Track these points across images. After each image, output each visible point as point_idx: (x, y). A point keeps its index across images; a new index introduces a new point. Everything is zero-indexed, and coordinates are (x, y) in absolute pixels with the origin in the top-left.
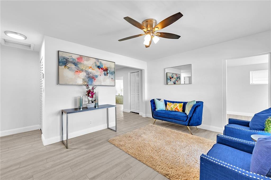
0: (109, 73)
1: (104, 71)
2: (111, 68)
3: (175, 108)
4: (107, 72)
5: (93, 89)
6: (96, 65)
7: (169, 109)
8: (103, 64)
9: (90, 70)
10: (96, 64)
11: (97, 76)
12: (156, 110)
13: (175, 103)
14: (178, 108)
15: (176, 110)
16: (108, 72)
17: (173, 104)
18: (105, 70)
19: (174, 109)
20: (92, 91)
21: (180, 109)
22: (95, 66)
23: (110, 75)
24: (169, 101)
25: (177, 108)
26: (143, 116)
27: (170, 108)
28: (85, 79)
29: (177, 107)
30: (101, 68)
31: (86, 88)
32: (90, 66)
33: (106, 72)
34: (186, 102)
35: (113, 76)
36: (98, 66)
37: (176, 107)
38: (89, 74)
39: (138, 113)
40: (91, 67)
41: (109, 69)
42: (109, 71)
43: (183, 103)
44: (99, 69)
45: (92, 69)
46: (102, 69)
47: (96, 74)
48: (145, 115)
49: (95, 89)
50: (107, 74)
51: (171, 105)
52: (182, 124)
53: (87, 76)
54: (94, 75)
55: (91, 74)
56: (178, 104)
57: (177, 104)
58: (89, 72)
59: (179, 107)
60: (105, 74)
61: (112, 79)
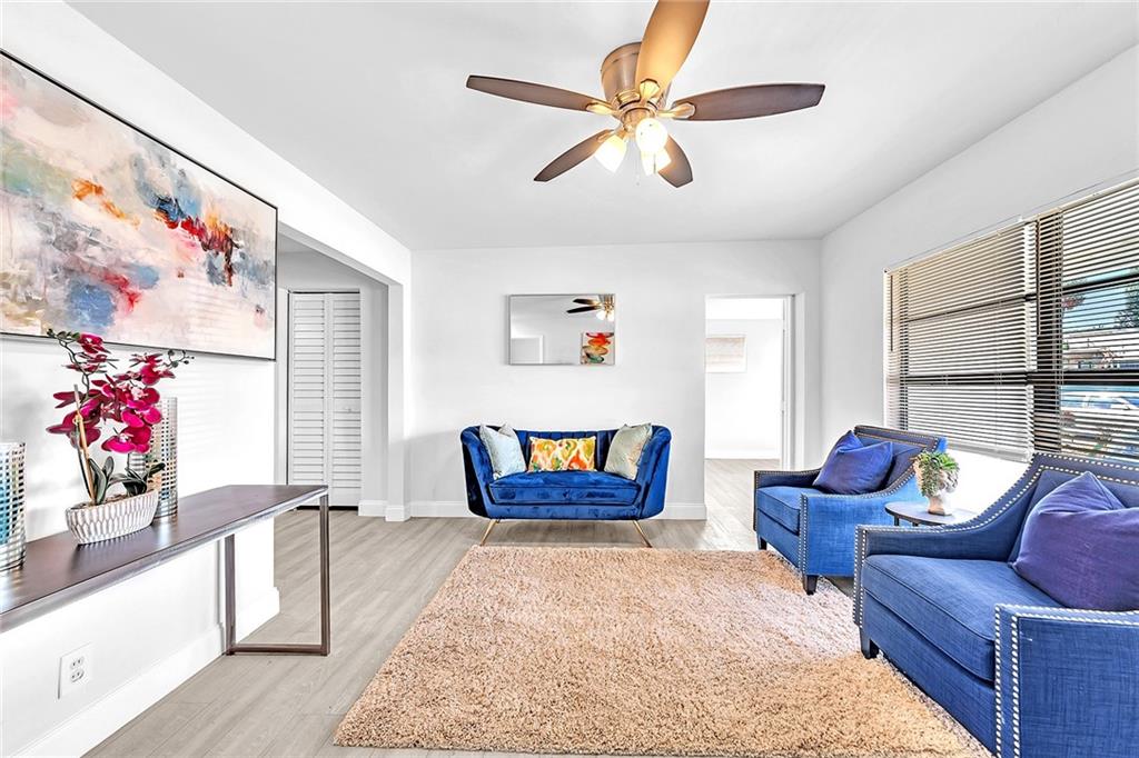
0: (242, 267)
1: (206, 247)
2: (252, 239)
3: (570, 458)
4: (228, 259)
5: (150, 375)
6: (144, 188)
7: (546, 466)
8: (199, 191)
9: (87, 213)
10: (141, 175)
11: (151, 278)
12: (495, 476)
13: (570, 440)
14: (582, 457)
15: (573, 464)
16: (235, 258)
17: (560, 445)
18: (213, 239)
19: (568, 463)
20: (137, 394)
21: (588, 461)
22: (132, 187)
23: (246, 281)
24: (539, 435)
25: (576, 459)
26: (387, 519)
27: (549, 460)
28: (29, 283)
29: (578, 452)
30: (181, 220)
31: (76, 367)
32: (87, 175)
33: (222, 255)
34: (607, 432)
35: (267, 296)
36: (163, 195)
37: (574, 453)
38: (73, 247)
39: (355, 509)
40: (99, 190)
41: (241, 243)
42: (243, 255)
43: (594, 438)
44: (173, 225)
45: (108, 207)
46: (189, 225)
47: (146, 258)
48: (406, 510)
49: (171, 375)
50: (230, 270)
51: (550, 447)
52: (621, 514)
53: (54, 255)
54: (126, 259)
55: (94, 251)
56: (581, 443)
57: (575, 440)
58: (74, 226)
59: (584, 451)
60: (212, 271)
61: (259, 310)
